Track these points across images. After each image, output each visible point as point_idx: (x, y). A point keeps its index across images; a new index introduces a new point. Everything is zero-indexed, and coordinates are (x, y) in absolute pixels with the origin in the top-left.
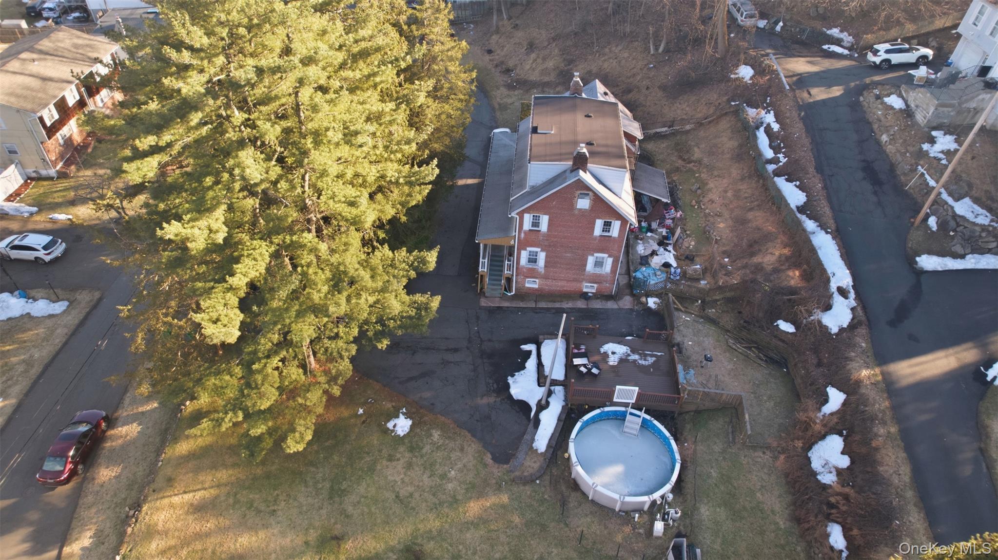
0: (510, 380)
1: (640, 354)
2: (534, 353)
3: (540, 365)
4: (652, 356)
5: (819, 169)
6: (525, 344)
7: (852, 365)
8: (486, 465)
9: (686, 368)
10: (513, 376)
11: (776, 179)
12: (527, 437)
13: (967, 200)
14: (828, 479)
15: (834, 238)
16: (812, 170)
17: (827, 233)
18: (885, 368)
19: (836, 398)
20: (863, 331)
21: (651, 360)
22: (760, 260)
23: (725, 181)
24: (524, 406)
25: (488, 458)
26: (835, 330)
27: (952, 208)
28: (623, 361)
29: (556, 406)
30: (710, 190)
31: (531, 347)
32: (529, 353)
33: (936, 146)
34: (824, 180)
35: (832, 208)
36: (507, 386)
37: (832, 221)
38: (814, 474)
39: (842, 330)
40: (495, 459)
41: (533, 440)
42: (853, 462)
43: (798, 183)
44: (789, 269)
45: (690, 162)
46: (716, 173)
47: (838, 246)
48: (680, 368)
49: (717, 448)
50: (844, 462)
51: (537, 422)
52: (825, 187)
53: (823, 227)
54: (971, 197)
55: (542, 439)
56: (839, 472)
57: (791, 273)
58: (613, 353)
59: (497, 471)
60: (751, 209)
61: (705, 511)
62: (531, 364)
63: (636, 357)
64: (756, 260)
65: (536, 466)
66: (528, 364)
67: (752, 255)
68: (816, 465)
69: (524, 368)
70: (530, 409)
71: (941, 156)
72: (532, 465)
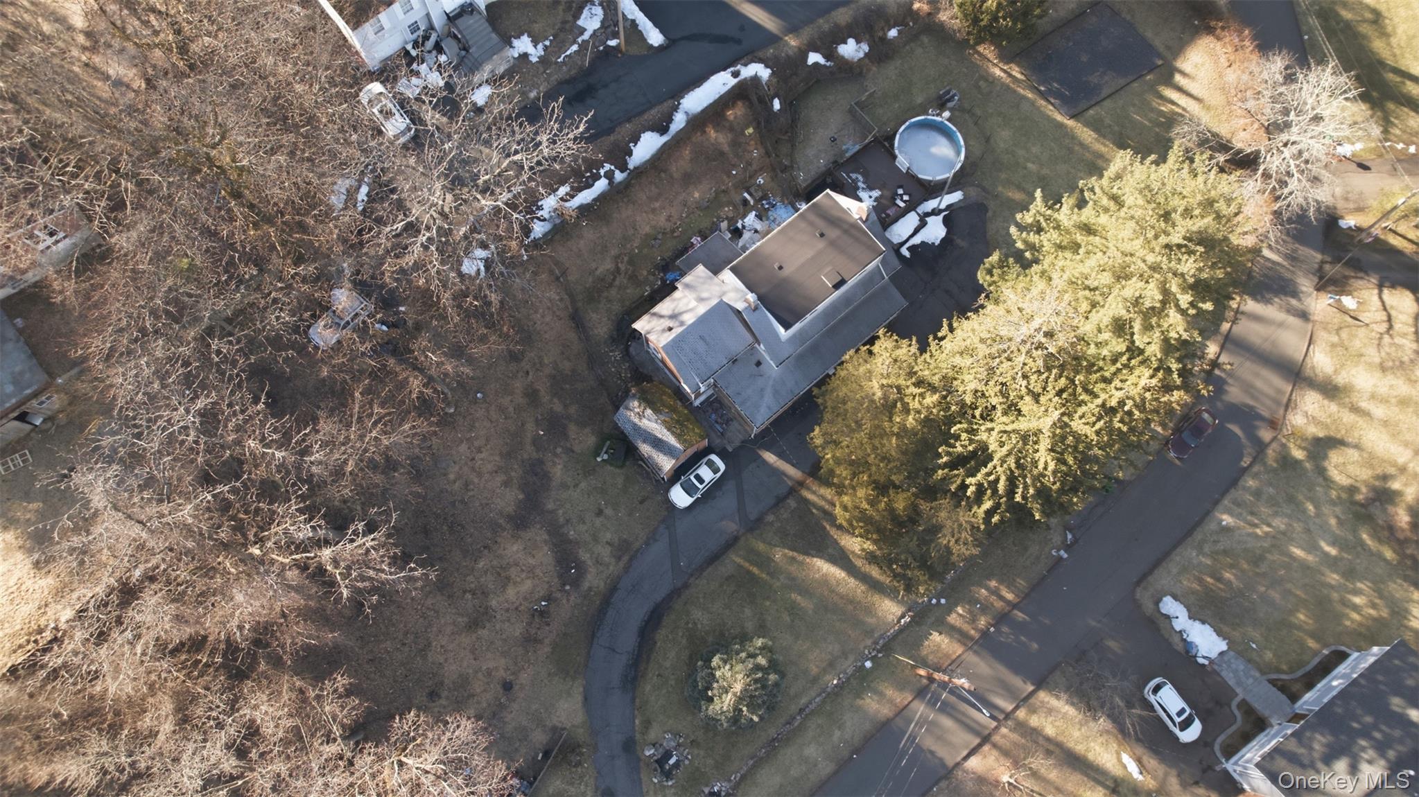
0: (938, 242)
1: (856, 184)
2: (907, 245)
3: (916, 231)
4: (850, 178)
5: (610, 131)
6: (905, 257)
7: (790, 53)
8: (995, 212)
9: (847, 150)
10: (933, 244)
11: (631, 166)
12: (962, 205)
13: (580, 22)
14: (865, 47)
15: (683, 97)
16: (612, 138)
17: (679, 104)
18: (781, 35)
19: (814, 58)
20: (760, 54)
21: (854, 176)
22: (726, 146)
23: (638, 218)
24: (946, 221)
25: (990, 214)
26: (769, 71)
27: (595, 31)
28: (871, 188)
29: (931, 204)
30: (654, 227)
31: (905, 251)
32: (908, 249)
33: (529, 52)
34: (620, 124)
35: (650, 108)
36: (943, 240)
37: (665, 104)
38: (866, 55)
39: (767, 66)
40: (987, 211)
41: (960, 201)
42: (850, 37)
43: (631, 145)
44: (727, 120)
45: (618, 269)
46: (631, 232)
47: (689, 92)
48: (848, 155)
49: (881, 111)
50: (851, 42)
51: (949, 207)
52: (629, 120)
53: (676, 108)
54: (575, 21)
55: (955, 197)
56: (858, 42)
57: (732, 118)
58: (870, 197)
59: (992, 205)
60: (672, 177)
61: (919, 100)
62: (916, 240)
63: (861, 184)
64: (726, 148)
65: (971, 189)
66: (919, 242)
67: (722, 154)
68: (861, 55)
69: (923, 243)
70: (945, 216)
71: (540, 46)
72: (973, 192)
